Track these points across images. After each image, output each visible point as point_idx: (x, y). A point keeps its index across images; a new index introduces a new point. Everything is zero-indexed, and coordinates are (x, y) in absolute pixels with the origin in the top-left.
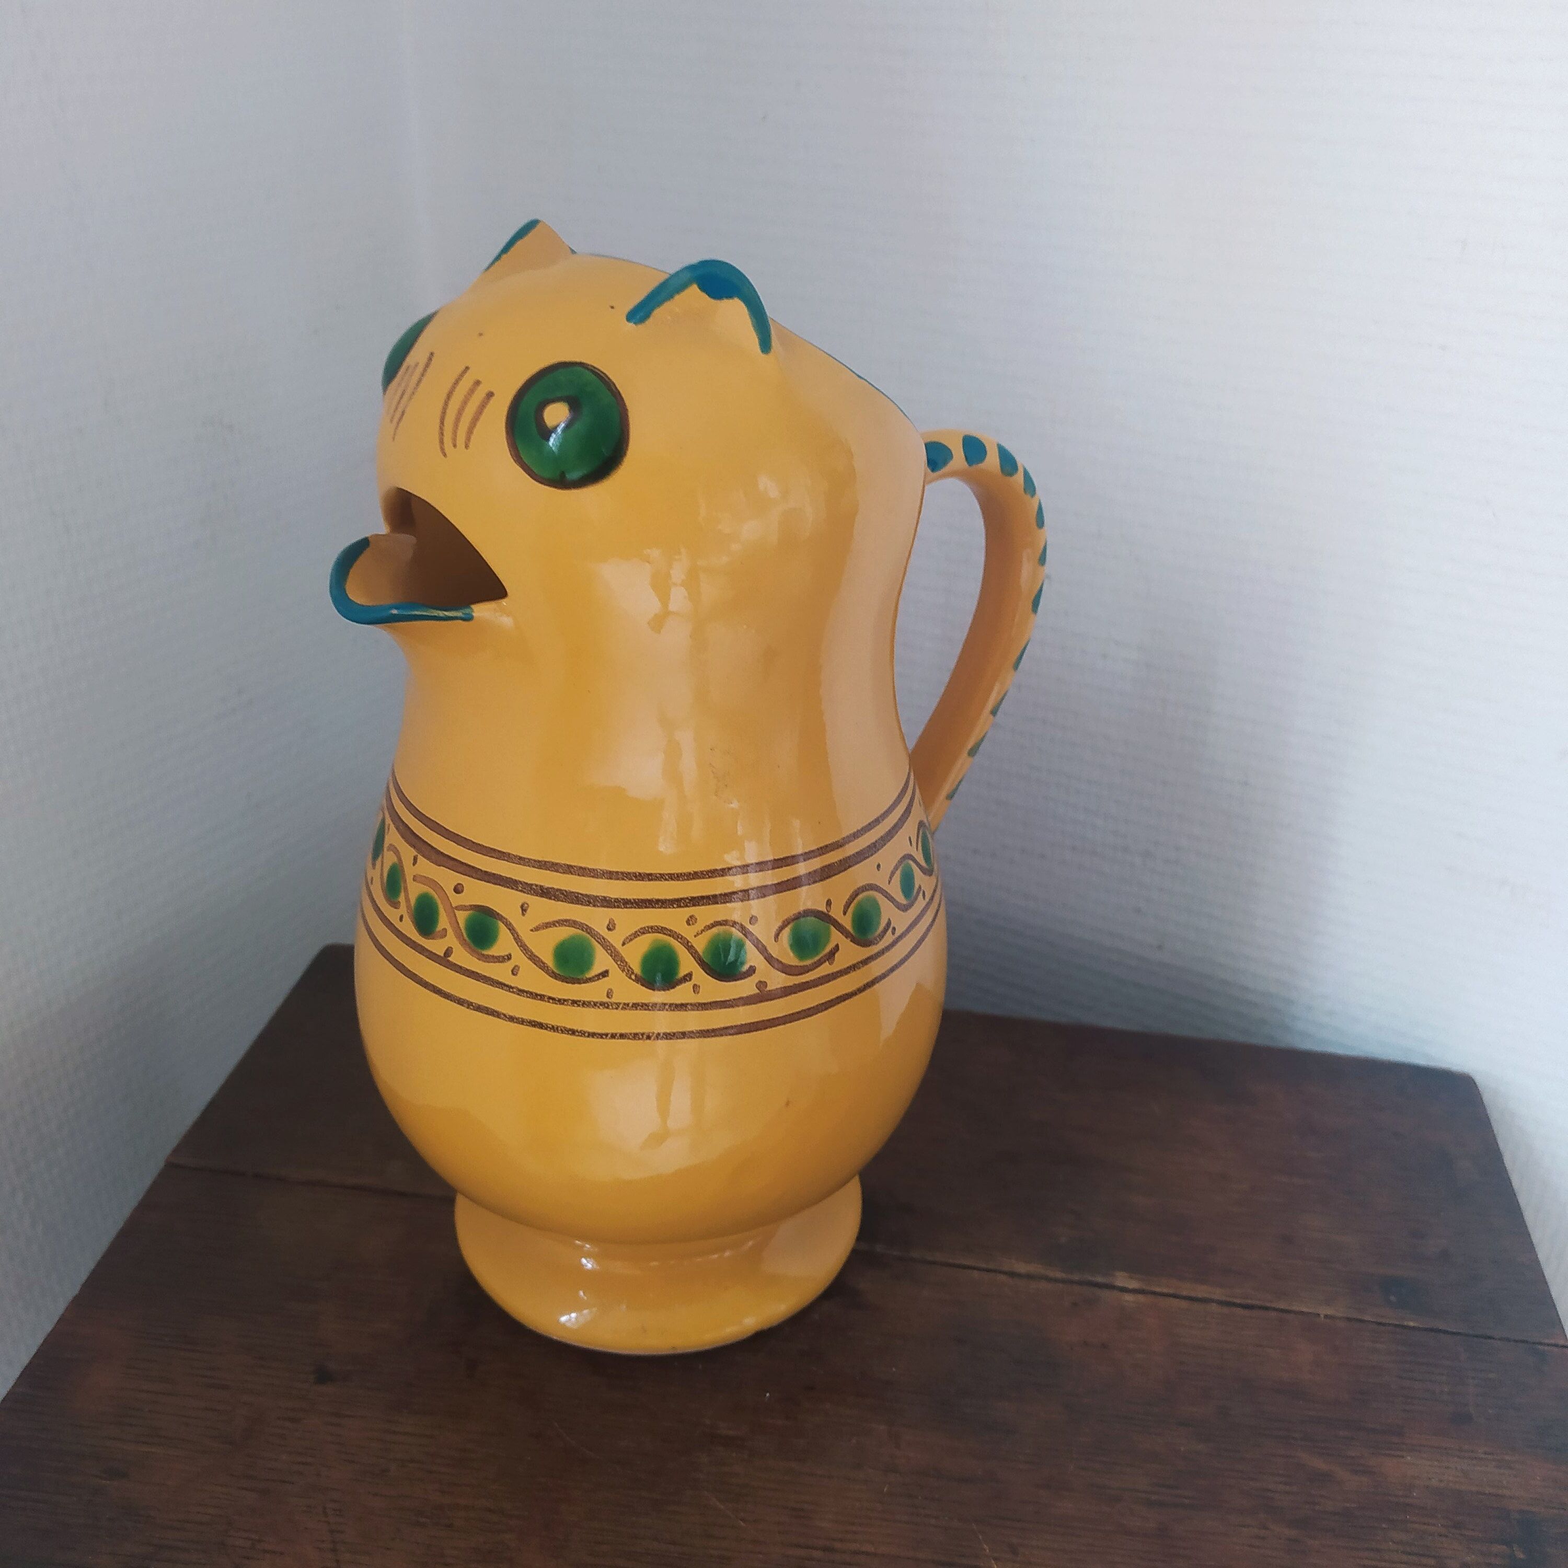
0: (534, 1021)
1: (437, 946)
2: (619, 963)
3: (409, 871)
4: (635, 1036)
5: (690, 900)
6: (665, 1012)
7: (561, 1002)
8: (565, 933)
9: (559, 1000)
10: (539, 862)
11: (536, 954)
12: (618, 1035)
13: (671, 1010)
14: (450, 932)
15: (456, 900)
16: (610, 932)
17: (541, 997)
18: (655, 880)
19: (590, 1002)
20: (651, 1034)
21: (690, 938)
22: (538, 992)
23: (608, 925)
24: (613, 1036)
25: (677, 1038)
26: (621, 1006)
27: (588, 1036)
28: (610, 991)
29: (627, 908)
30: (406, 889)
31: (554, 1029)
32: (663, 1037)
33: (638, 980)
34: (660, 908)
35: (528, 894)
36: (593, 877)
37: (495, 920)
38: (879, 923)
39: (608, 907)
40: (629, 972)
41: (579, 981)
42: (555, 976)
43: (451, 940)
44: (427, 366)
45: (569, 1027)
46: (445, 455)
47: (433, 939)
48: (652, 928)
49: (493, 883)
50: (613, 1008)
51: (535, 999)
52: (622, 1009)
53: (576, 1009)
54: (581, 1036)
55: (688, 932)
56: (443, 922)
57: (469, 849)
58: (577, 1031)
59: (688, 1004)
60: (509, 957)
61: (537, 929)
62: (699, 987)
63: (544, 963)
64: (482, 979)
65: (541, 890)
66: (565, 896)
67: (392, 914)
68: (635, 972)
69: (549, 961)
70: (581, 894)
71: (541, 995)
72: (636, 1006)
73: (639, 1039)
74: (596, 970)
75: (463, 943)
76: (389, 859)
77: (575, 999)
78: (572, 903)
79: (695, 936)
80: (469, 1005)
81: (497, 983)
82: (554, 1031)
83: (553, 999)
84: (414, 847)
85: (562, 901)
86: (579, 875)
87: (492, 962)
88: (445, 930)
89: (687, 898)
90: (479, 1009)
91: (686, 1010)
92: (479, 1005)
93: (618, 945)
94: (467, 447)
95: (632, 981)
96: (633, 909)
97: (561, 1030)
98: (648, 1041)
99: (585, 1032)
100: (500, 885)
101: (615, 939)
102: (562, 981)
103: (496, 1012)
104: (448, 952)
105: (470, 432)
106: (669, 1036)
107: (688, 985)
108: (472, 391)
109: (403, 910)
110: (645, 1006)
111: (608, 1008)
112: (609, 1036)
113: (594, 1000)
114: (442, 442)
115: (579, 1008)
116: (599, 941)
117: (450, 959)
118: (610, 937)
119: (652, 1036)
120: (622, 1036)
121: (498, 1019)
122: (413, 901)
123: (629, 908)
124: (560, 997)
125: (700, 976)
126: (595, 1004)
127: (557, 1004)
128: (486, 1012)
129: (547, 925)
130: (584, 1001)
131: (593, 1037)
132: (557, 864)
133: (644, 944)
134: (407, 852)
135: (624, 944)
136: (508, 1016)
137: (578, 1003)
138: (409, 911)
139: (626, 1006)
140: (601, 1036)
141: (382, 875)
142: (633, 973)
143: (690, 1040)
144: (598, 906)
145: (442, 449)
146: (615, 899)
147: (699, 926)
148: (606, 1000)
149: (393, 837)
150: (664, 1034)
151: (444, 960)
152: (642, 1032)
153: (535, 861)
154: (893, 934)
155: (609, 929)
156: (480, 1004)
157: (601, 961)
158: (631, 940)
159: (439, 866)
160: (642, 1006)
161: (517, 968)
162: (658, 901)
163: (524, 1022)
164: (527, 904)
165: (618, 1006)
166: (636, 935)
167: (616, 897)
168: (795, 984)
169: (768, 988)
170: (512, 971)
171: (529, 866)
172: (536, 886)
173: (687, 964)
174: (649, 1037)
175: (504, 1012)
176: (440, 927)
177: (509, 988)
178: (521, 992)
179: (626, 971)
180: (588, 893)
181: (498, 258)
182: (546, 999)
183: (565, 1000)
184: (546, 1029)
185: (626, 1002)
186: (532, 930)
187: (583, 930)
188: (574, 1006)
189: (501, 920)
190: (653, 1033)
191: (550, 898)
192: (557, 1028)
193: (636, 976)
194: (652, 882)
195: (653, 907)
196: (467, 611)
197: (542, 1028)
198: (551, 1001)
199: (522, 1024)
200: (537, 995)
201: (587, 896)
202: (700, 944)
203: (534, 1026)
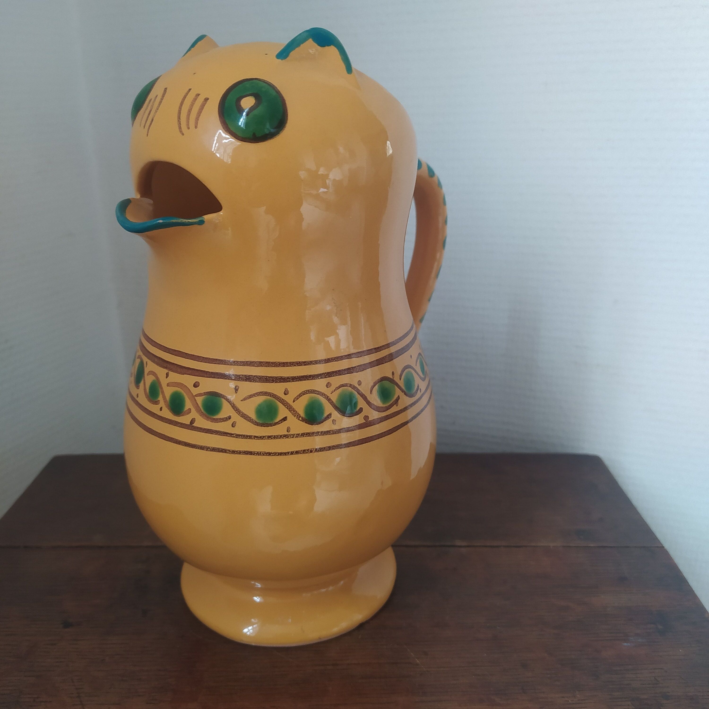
0: (247, 451)
1: (185, 419)
2: (292, 412)
3: (164, 382)
4: (304, 452)
5: (327, 374)
6: (319, 436)
7: (262, 438)
8: (261, 399)
9: (261, 437)
10: (243, 362)
11: (245, 413)
12: (295, 452)
13: (322, 435)
14: (193, 410)
15: (196, 391)
16: (286, 396)
17: (250, 437)
18: (308, 365)
19: (278, 436)
20: (312, 450)
21: (329, 394)
22: (248, 435)
23: (285, 392)
24: (292, 453)
25: (326, 450)
26: (295, 436)
27: (278, 455)
28: (288, 428)
29: (294, 381)
30: (163, 392)
31: (259, 454)
32: (319, 450)
33: (303, 420)
34: (312, 379)
35: (238, 381)
36: (274, 367)
37: (220, 398)
38: (414, 386)
39: (284, 382)
40: (298, 417)
41: (271, 425)
42: (257, 424)
43: (194, 414)
44: (163, 96)
45: (267, 451)
46: (183, 134)
47: (183, 415)
48: (308, 391)
49: (217, 378)
50: (291, 438)
51: (246, 438)
52: (296, 437)
53: (270, 441)
54: (274, 455)
55: (327, 391)
56: (188, 404)
57: (201, 362)
58: (272, 453)
59: (330, 431)
60: (230, 418)
61: (245, 399)
62: (336, 421)
63: (250, 418)
64: (214, 433)
65: (246, 377)
66: (259, 379)
67: (155, 409)
68: (301, 416)
69: (253, 416)
70: (269, 377)
71: (250, 436)
72: (303, 435)
73: (306, 453)
74: (280, 417)
75: (202, 414)
76: (149, 380)
77: (270, 435)
78: (264, 382)
79: (331, 393)
80: (207, 449)
81: (223, 433)
82: (259, 455)
83: (257, 437)
84: (166, 368)
85: (258, 382)
86: (266, 366)
87: (219, 422)
88: (190, 409)
89: (325, 373)
90: (214, 450)
91: (330, 434)
92: (214, 448)
93: (290, 402)
94: (196, 127)
95: (300, 421)
96: (297, 382)
97: (263, 454)
98: (311, 453)
99: (276, 453)
100: (221, 378)
101: (289, 399)
102: (261, 426)
103: (223, 449)
104: (193, 421)
105: (197, 119)
106: (322, 450)
107: (330, 421)
108: (195, 100)
109: (162, 404)
110: (308, 434)
111: (288, 437)
112: (290, 453)
113: (280, 434)
114: (180, 128)
115: (272, 440)
116: (280, 401)
117: (193, 425)
118: (287, 398)
119: (313, 451)
120: (297, 452)
121: (226, 454)
122: (168, 398)
123: (295, 381)
124: (261, 435)
125: (336, 415)
126: (281, 436)
127: (259, 439)
128: (218, 451)
129: (251, 396)
130: (275, 436)
131: (281, 455)
132: (253, 362)
133: (305, 400)
134: (161, 372)
135: (294, 401)
136: (231, 451)
137: (271, 437)
138: (166, 404)
139: (298, 435)
140: (285, 454)
141: (145, 389)
142: (300, 417)
143: (333, 451)
144: (278, 382)
145: (181, 131)
146: (287, 377)
147: (333, 388)
148: (286, 433)
149: (150, 366)
150: (319, 449)
151: (191, 426)
152: (307, 449)
153: (241, 362)
154: (421, 392)
155: (285, 394)
156: (214, 446)
157: (283, 412)
158: (298, 399)
159: (183, 374)
160: (306, 434)
161: (235, 423)
162: (310, 376)
163: (241, 452)
164: (238, 386)
165: (294, 436)
166: (300, 395)
167: (287, 376)
168: (382, 417)
169: (370, 420)
170: (232, 425)
171: (237, 365)
172: (243, 375)
173: (328, 409)
174: (311, 452)
175: (229, 449)
176: (186, 408)
177: (231, 435)
178: (238, 436)
179: (296, 416)
180: (272, 376)
181: (189, 50)
182: (253, 438)
183: (264, 437)
184: (254, 455)
185: (298, 433)
186: (242, 401)
187: (271, 397)
188: (269, 439)
189: (223, 398)
190: (314, 449)
191: (251, 381)
192: (260, 453)
193: (302, 418)
194: (306, 366)
195: (308, 380)
196: (200, 219)
197: (251, 454)
198: (256, 438)
199: (240, 454)
200: (247, 436)
201: (271, 377)
202: (334, 398)
203: (247, 454)
